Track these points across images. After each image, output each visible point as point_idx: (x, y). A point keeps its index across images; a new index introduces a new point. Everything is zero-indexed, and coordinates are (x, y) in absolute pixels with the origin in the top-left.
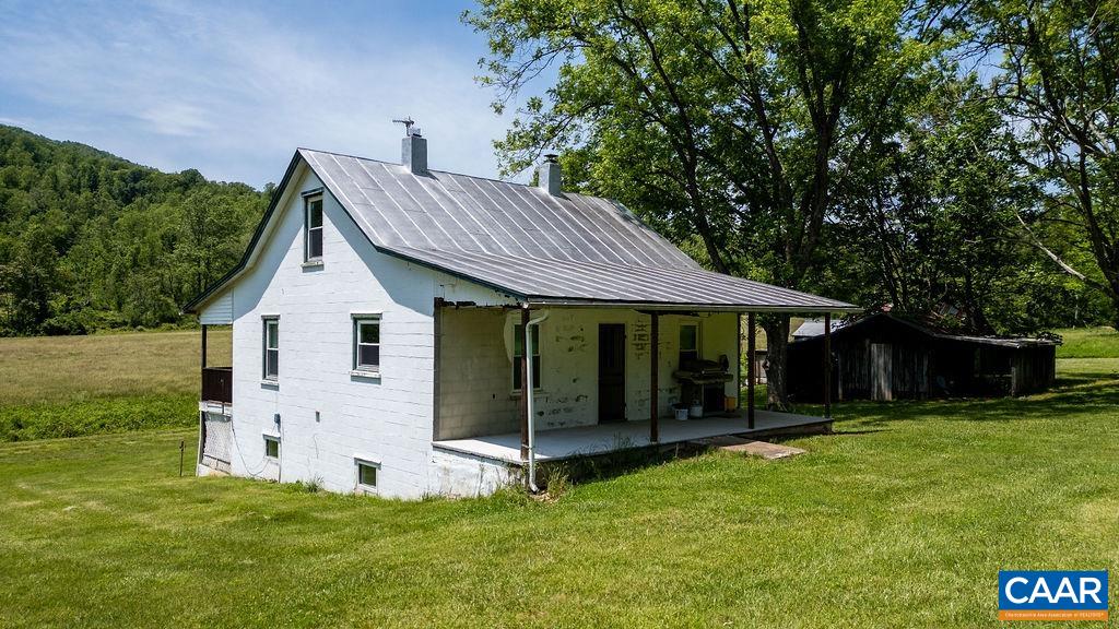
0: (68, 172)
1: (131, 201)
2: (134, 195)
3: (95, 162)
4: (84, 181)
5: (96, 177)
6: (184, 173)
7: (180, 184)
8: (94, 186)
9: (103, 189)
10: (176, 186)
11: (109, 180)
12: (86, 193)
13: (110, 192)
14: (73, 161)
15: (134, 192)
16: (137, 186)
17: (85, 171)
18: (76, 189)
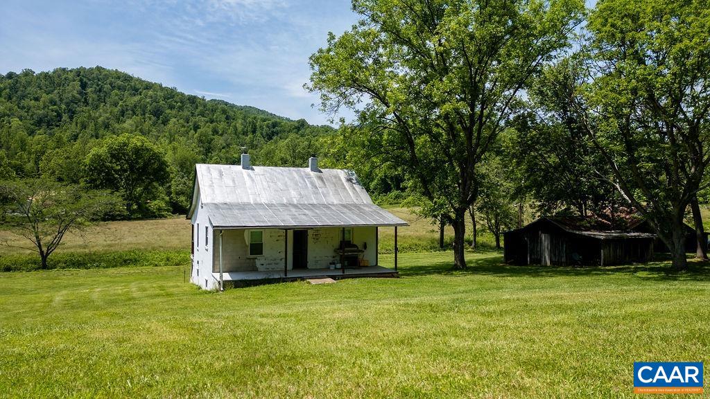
0: (242, 124)
1: (272, 139)
2: (273, 135)
3: (255, 118)
4: (249, 129)
5: (255, 126)
6: (298, 121)
7: (296, 128)
8: (254, 132)
9: (258, 133)
10: (294, 129)
11: (261, 127)
12: (250, 136)
13: (262, 134)
14: (244, 118)
15: (273, 134)
16: (275, 130)
17: (250, 123)
18: (245, 133)
